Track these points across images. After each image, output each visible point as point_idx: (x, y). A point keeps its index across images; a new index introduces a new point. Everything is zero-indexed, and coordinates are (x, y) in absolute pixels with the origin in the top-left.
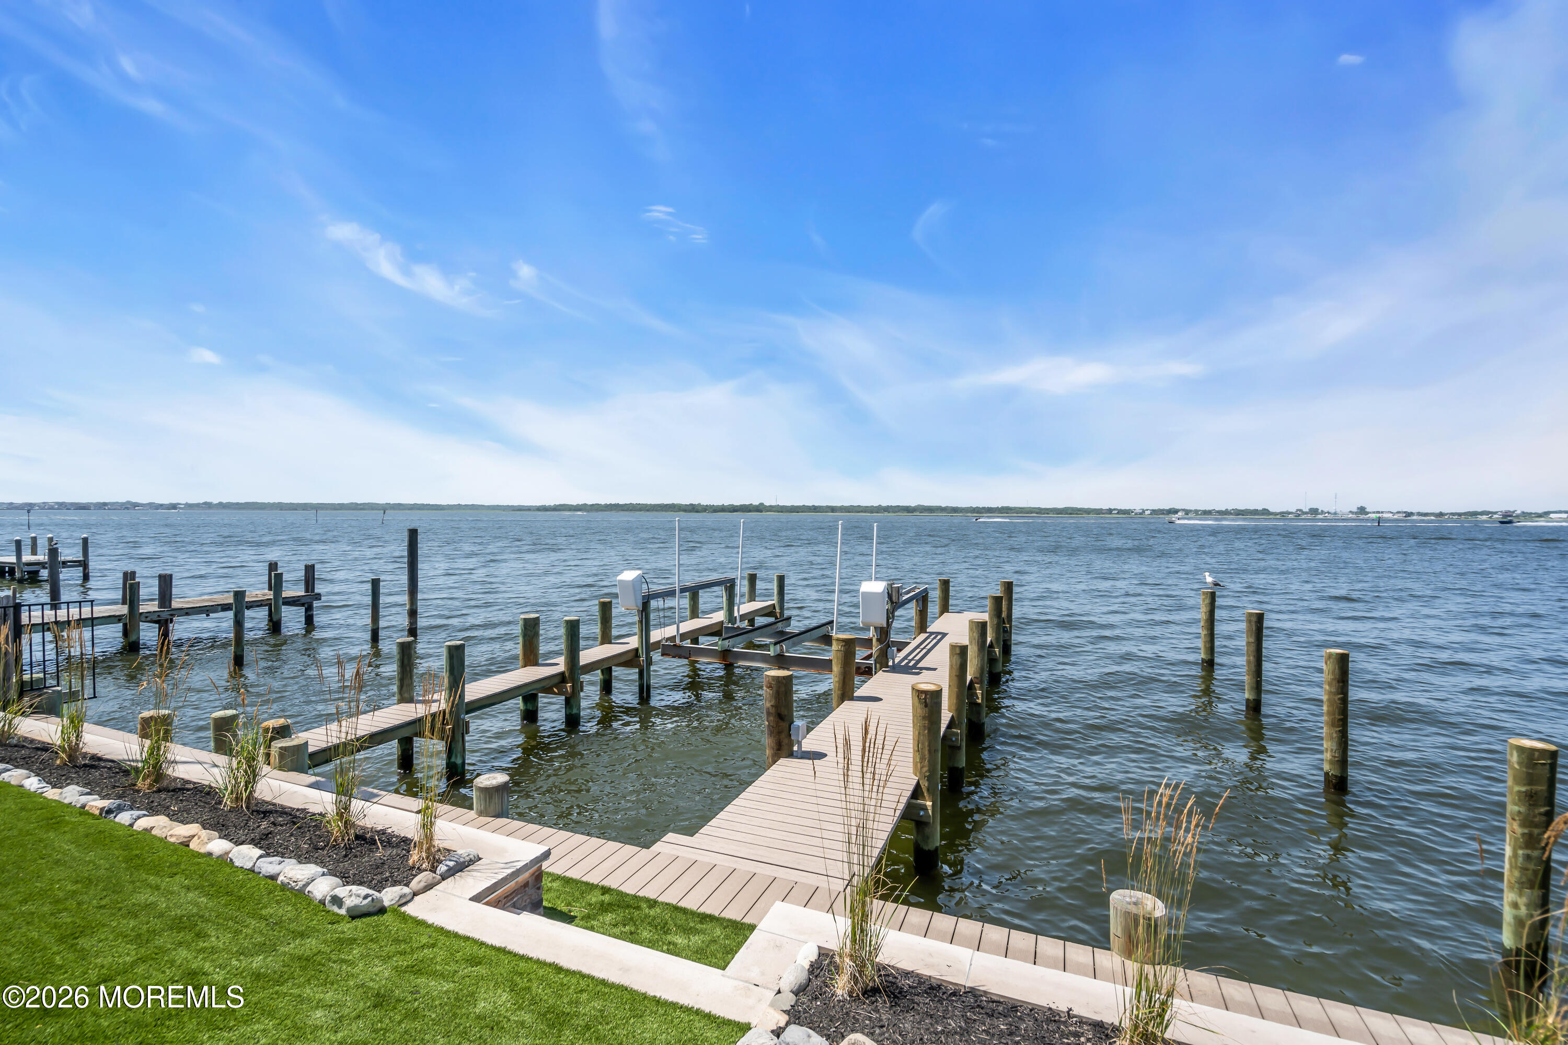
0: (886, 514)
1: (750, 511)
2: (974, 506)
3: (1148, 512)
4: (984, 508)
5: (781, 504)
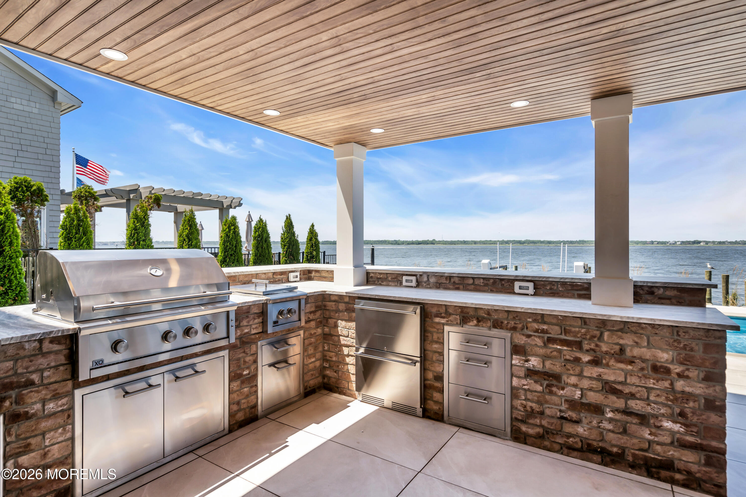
1: (428, 244)
3: (679, 243)
5: (445, 240)
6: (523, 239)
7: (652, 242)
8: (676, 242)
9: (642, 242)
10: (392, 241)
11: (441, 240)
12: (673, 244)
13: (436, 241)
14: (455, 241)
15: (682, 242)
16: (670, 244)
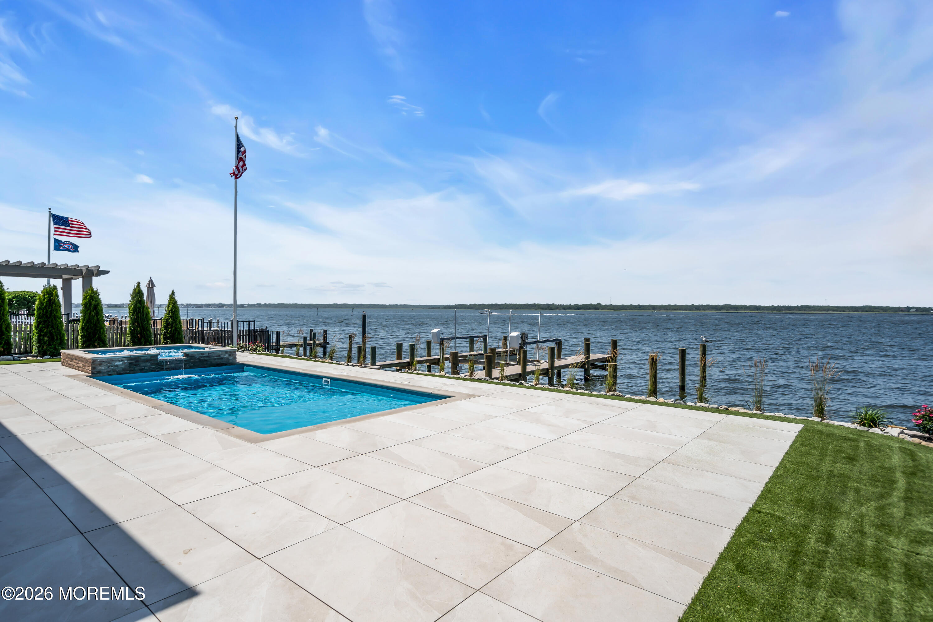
0: (696, 311)
1: (590, 309)
2: (776, 305)
5: (614, 304)
7: (908, 309)
9: (894, 308)
10: (543, 305)
11: (608, 304)
13: (601, 306)
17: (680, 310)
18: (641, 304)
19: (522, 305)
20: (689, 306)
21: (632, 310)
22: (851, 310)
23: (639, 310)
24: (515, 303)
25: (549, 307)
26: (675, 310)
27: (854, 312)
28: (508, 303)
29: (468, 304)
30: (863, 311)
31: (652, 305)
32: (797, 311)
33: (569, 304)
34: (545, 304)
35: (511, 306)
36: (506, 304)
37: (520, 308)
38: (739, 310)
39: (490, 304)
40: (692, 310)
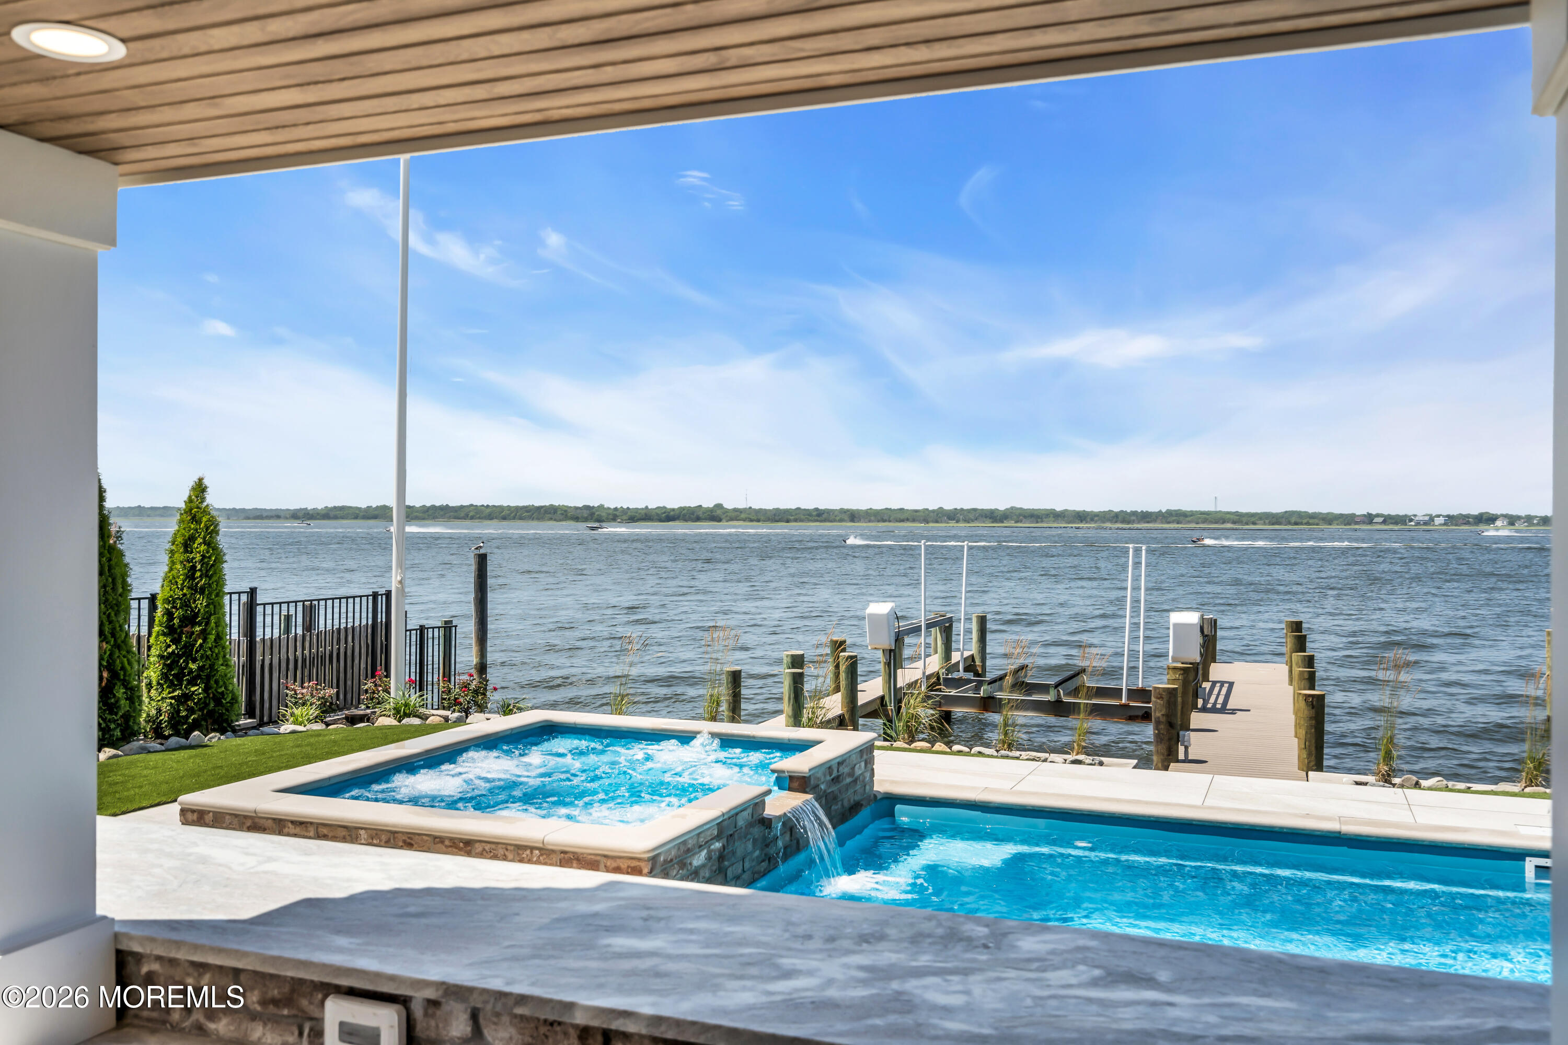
0: (952, 524)
1: (698, 519)
2: (1116, 509)
4: (1134, 513)
5: (756, 506)
6: (1002, 507)
7: (1369, 518)
8: (1432, 518)
9: (1341, 515)
10: (576, 508)
11: (741, 505)
12: (1426, 523)
13: (727, 511)
14: (787, 511)
15: (1448, 516)
16: (1418, 524)
17: (914, 521)
18: (822, 507)
19: (517, 508)
20: (933, 511)
21: (801, 521)
22: (1267, 521)
23: (817, 521)
24: (497, 503)
25: (592, 514)
26: (902, 521)
27: (1273, 524)
28: (479, 504)
29: (364, 506)
30: (1289, 523)
31: (848, 510)
32: (1162, 523)
33: (644, 507)
34: (581, 506)
35: (488, 510)
36: (472, 505)
37: (514, 518)
38: (1042, 522)
39: (428, 505)
40: (941, 522)
